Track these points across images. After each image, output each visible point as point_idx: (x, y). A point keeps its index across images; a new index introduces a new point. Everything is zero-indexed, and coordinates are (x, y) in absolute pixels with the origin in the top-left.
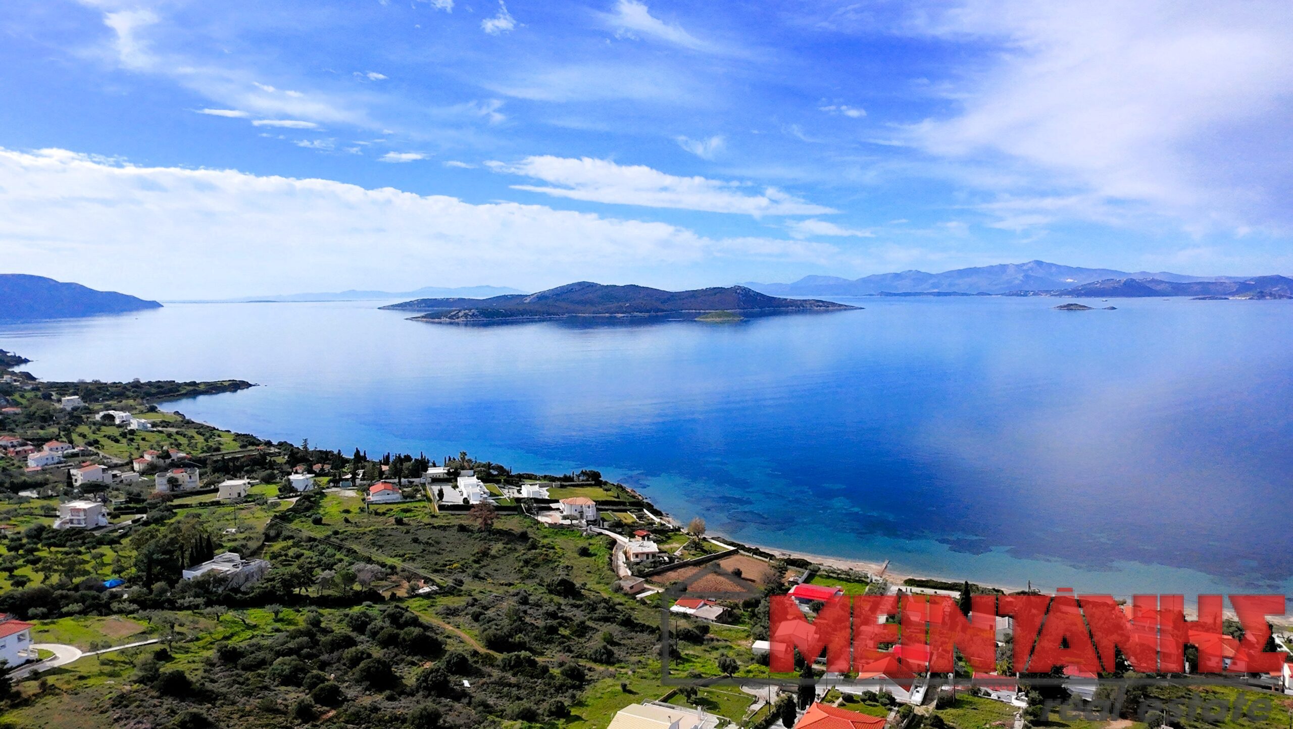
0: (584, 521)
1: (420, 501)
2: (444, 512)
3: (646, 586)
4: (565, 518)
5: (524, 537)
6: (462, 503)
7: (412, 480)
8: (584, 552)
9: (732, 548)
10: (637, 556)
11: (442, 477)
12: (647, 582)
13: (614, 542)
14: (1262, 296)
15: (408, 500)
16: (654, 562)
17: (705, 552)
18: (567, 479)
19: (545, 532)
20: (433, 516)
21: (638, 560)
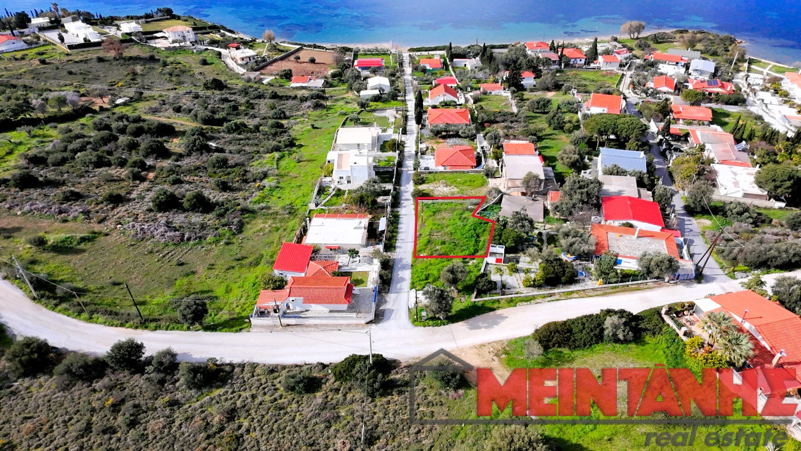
0: (188, 43)
1: (44, 45)
2: (75, 51)
3: (262, 77)
4: (174, 42)
5: (152, 59)
6: (83, 42)
7: (22, 30)
8: (205, 63)
9: (298, 47)
10: (243, 59)
11: (46, 25)
12: (261, 74)
13: (220, 54)
15: (33, 46)
16: (256, 62)
17: (282, 51)
18: (148, 16)
19: (166, 53)
20: (68, 55)
21: (244, 62)
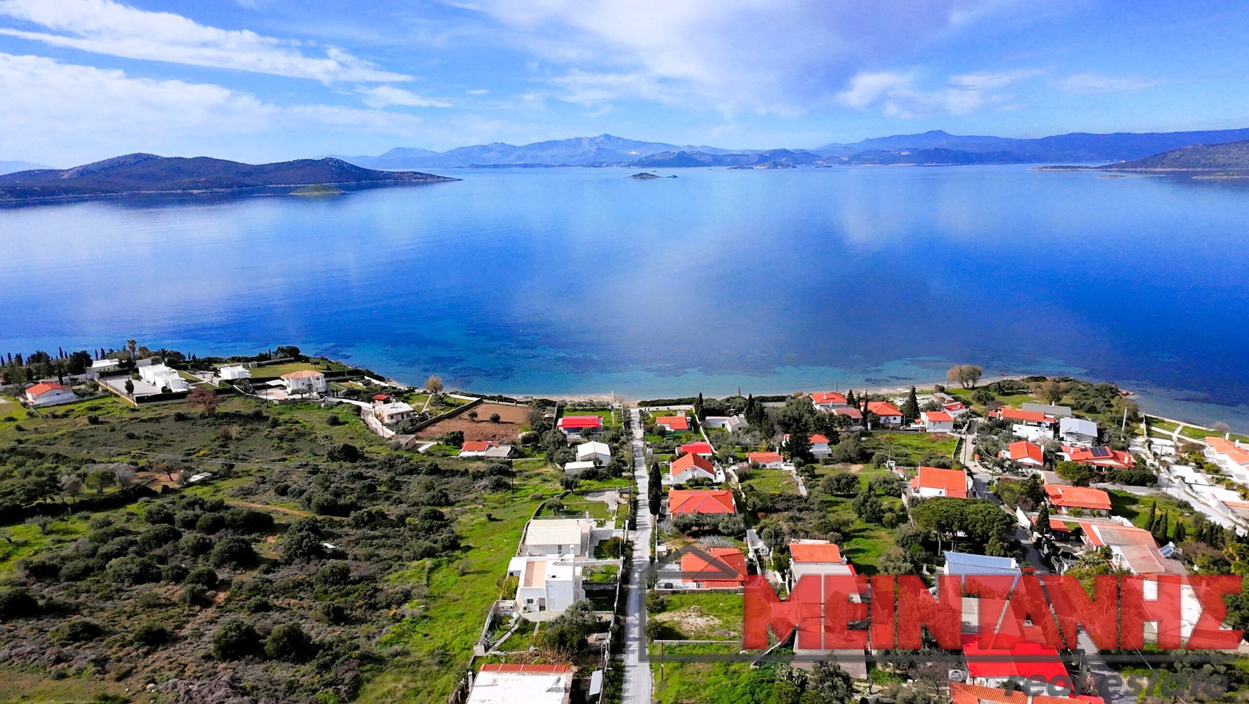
0: (315, 394)
1: (101, 397)
2: (146, 405)
3: (417, 442)
4: (293, 392)
5: (258, 417)
6: (161, 392)
7: (75, 377)
8: (335, 421)
9: (475, 399)
10: (392, 417)
11: (112, 369)
12: (417, 438)
13: (359, 409)
14: (775, 165)
15: (86, 398)
16: (411, 420)
17: (452, 405)
18: (262, 357)
19: (279, 409)
20: (133, 410)
21: (394, 421)
